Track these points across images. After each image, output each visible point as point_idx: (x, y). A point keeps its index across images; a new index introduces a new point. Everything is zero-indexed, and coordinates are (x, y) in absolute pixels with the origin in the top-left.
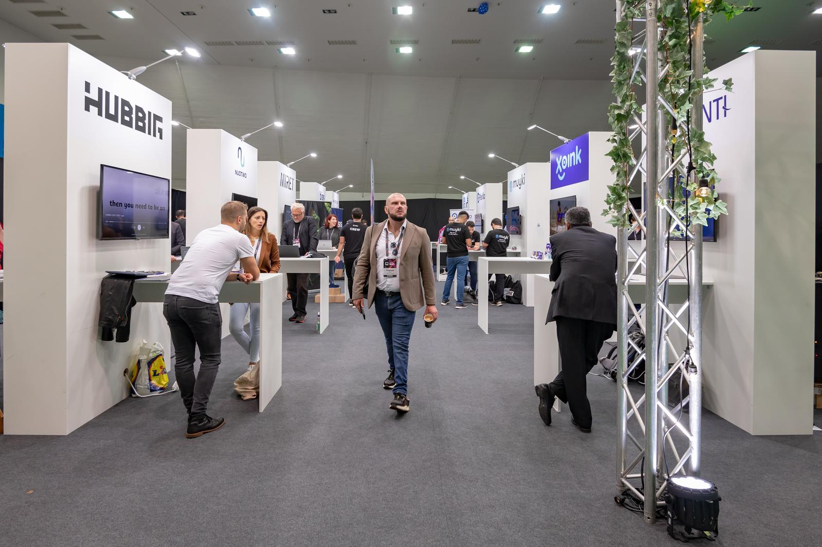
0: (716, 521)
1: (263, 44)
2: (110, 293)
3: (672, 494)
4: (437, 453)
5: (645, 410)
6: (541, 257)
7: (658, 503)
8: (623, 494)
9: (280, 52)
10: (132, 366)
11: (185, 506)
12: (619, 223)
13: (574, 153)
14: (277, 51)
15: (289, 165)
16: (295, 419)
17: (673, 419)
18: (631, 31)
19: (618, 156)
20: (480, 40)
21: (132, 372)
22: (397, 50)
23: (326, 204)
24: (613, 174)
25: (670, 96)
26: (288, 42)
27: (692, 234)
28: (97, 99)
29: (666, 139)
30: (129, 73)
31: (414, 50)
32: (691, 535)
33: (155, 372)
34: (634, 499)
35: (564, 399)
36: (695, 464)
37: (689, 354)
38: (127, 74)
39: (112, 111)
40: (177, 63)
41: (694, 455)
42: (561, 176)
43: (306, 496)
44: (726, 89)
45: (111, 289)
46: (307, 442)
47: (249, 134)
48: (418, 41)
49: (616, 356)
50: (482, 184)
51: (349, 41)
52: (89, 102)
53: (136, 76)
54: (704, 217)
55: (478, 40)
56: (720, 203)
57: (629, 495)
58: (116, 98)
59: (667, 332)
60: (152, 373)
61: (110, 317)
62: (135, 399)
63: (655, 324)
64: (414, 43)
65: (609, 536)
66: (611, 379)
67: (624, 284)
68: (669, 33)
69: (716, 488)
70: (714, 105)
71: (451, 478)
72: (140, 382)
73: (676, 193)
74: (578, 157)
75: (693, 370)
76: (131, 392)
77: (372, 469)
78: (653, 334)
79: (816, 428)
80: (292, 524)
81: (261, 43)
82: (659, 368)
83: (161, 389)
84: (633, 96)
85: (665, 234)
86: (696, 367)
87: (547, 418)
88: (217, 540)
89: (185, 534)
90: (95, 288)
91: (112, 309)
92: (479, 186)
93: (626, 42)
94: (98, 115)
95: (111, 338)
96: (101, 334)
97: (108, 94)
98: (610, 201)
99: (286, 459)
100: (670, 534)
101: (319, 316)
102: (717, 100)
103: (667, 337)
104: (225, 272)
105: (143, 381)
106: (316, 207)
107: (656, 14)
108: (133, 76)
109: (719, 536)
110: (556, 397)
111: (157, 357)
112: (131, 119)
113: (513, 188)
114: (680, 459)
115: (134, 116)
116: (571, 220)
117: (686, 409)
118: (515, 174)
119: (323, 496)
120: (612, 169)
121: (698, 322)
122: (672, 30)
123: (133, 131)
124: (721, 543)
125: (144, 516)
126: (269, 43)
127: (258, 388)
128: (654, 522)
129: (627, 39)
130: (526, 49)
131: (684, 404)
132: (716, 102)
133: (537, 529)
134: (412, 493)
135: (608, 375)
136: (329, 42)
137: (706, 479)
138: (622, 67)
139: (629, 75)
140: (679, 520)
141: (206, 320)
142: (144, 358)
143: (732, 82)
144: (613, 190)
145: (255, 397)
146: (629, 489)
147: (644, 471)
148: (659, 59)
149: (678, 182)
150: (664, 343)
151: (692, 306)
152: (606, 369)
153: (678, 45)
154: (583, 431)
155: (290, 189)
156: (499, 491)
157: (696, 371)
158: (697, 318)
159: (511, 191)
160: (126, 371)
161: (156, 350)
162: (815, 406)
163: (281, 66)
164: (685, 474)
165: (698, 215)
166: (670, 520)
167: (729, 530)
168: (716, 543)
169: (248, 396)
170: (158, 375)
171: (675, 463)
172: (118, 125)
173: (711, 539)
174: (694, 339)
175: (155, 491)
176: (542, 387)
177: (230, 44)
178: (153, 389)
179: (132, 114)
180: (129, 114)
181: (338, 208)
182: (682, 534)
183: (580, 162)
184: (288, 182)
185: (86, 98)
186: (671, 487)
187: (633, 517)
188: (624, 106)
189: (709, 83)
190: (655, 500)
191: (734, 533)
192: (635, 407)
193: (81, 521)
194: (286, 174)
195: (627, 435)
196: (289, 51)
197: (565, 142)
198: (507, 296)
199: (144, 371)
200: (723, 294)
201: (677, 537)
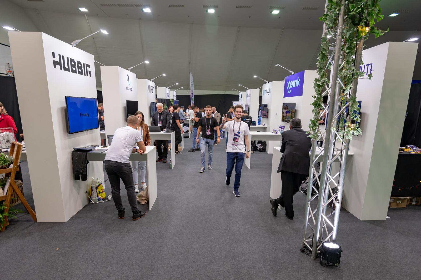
0: (339, 260)
1: (133, 6)
2: (77, 159)
3: (323, 250)
4: (228, 229)
5: (316, 215)
6: (276, 133)
7: (318, 252)
8: (304, 248)
9: (143, 11)
10: (89, 189)
11: (125, 254)
12: (314, 137)
13: (296, 80)
14: (141, 10)
15: (151, 80)
16: (166, 213)
17: (327, 220)
18: (329, 42)
19: (316, 105)
20: (251, 7)
21: (89, 192)
22: (207, 11)
23: (171, 100)
24: (313, 113)
25: (343, 78)
26: (147, 5)
27: (345, 143)
28: (58, 61)
29: (339, 96)
30: (72, 43)
31: (216, 11)
32: (329, 264)
33: (99, 191)
34: (308, 250)
35: (283, 205)
36: (334, 237)
37: (337, 195)
38: (71, 44)
39: (66, 66)
40: (86, 16)
41: (334, 234)
42: (289, 91)
43: (174, 249)
44: (369, 78)
45: (77, 157)
46: (172, 225)
47: (132, 67)
48: (218, 6)
49: (307, 182)
50: (250, 89)
51: (180, 5)
52: (55, 63)
53: (76, 45)
54: (352, 136)
55: (250, 6)
56: (359, 129)
57: (306, 248)
58: (68, 58)
59: (329, 183)
60: (98, 192)
61: (78, 170)
62: (91, 204)
63: (324, 182)
64: (215, 7)
65: (297, 265)
66: (304, 193)
67: (313, 163)
68: (347, 46)
69: (341, 248)
70: (366, 67)
71: (234, 241)
72: (93, 197)
73: (341, 122)
74: (298, 83)
75: (338, 202)
76: (89, 201)
77: (201, 237)
78: (323, 187)
79: (388, 217)
80: (170, 262)
81: (131, 5)
82: (324, 197)
83: (103, 199)
84: (326, 75)
85: (334, 140)
86: (339, 201)
87: (275, 214)
88: (141, 268)
89: (127, 266)
90: (69, 156)
91: (78, 166)
92: (248, 90)
93: (326, 48)
94: (60, 69)
95: (79, 179)
96: (74, 177)
97: (63, 57)
98: (310, 127)
99: (164, 233)
100: (321, 264)
101: (171, 160)
102: (368, 65)
103: (329, 185)
104: (130, 149)
105: (95, 196)
106: (166, 101)
107: (341, 36)
108: (74, 45)
109: (340, 264)
110: (279, 204)
111: (100, 185)
112: (76, 68)
113: (265, 94)
114: (329, 235)
115: (77, 67)
116: (292, 124)
117: (333, 216)
118: (267, 86)
119: (182, 249)
120: (313, 111)
121: (342, 181)
122: (348, 45)
123: (77, 75)
124: (340, 267)
125: (108, 259)
126: (136, 6)
127: (148, 199)
128: (315, 259)
129: (327, 47)
130: (276, 12)
131: (332, 214)
132: (367, 66)
133: (269, 263)
134: (218, 248)
135: (303, 191)
136: (169, 5)
137: (338, 244)
138: (323, 60)
139: (326, 65)
140: (325, 258)
141: (125, 171)
142: (94, 186)
143: (372, 75)
144: (312, 121)
145: (146, 203)
146: (306, 246)
147: (314, 238)
148: (341, 55)
149: (342, 116)
150: (327, 187)
151: (341, 174)
152: (302, 188)
153: (350, 52)
154: (290, 219)
155: (153, 93)
156: (254, 247)
157: (339, 202)
158: (342, 180)
159: (264, 95)
160: (86, 192)
161: (98, 182)
162: (389, 207)
163: (143, 18)
164: (330, 241)
165: (348, 135)
166: (321, 259)
167: (344, 262)
168: (338, 267)
169: (143, 203)
170: (101, 193)
171: (327, 236)
172: (70, 73)
173: (336, 266)
174: (340, 188)
175: (111, 248)
176: (273, 201)
177: (115, 5)
178: (99, 199)
179: (76, 66)
180: (74, 66)
181: (176, 100)
182: (326, 264)
183: (299, 86)
184: (151, 90)
185: (54, 61)
186: (323, 247)
187: (307, 257)
188: (321, 80)
189: (362, 74)
190: (316, 251)
191: (346, 263)
192: (312, 214)
193: (83, 261)
194: (151, 85)
195: (308, 225)
196: (147, 10)
197: (292, 74)
198: (259, 148)
199: (95, 191)
200: (357, 160)
201: (323, 265)
